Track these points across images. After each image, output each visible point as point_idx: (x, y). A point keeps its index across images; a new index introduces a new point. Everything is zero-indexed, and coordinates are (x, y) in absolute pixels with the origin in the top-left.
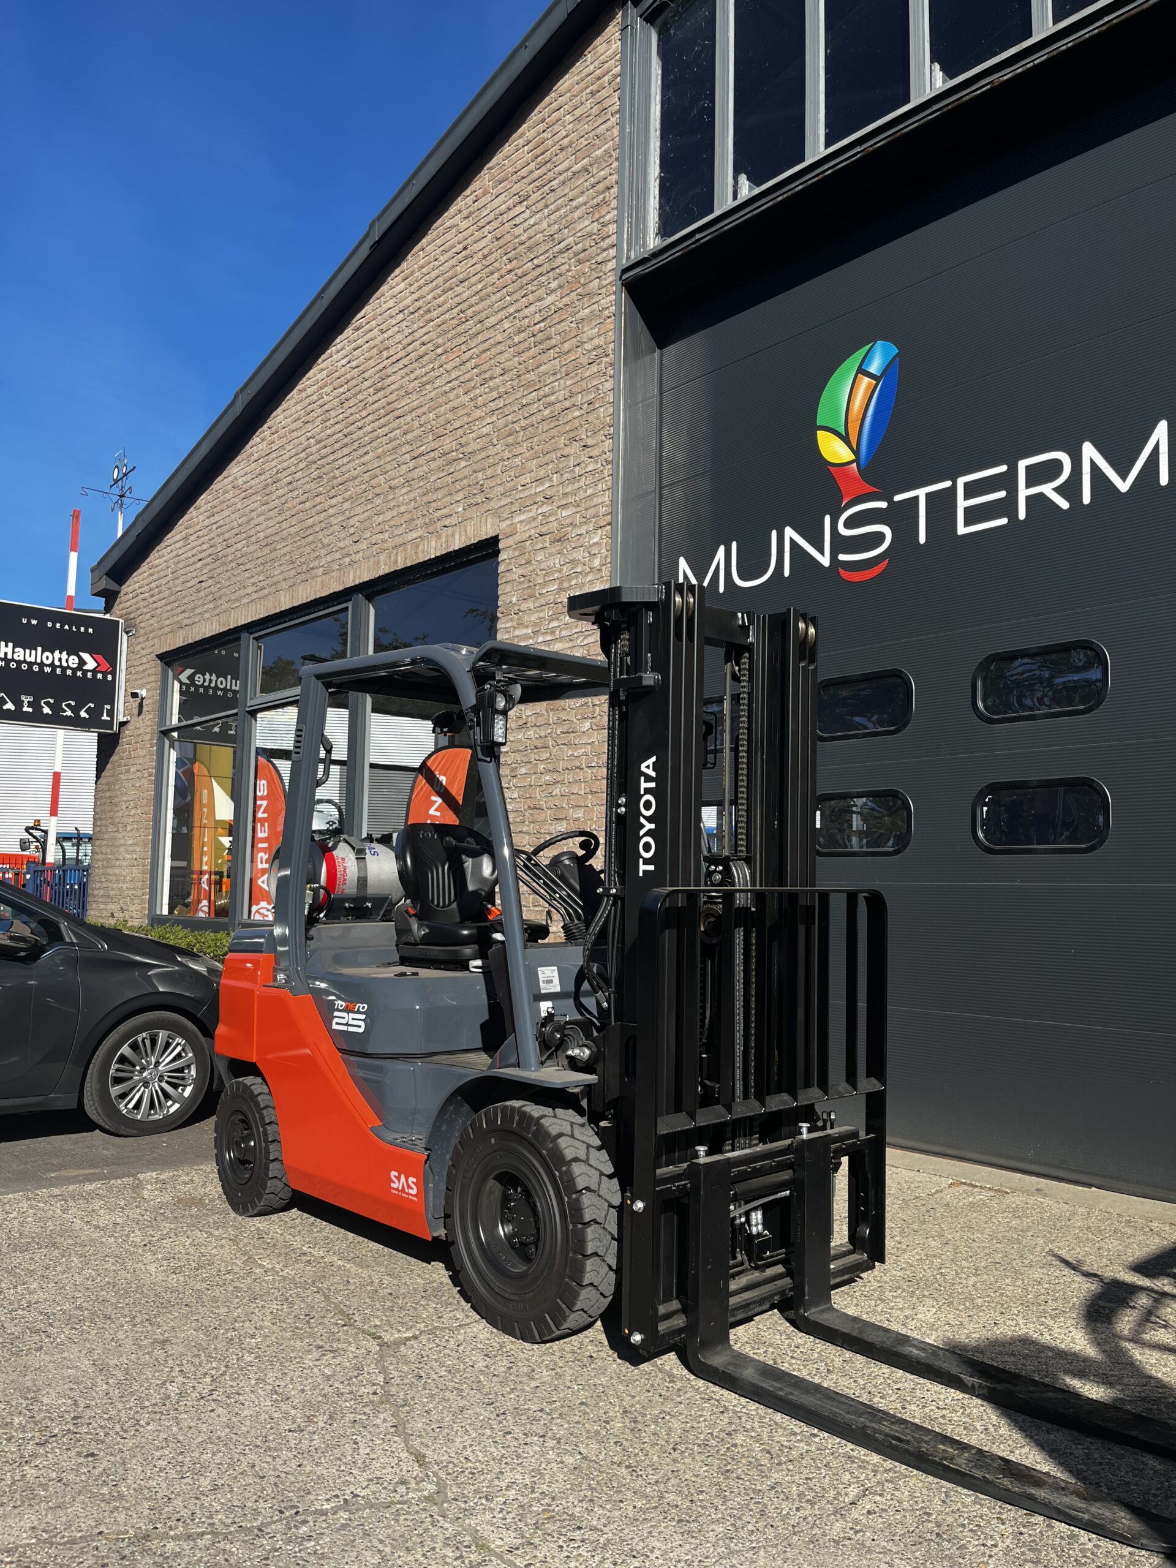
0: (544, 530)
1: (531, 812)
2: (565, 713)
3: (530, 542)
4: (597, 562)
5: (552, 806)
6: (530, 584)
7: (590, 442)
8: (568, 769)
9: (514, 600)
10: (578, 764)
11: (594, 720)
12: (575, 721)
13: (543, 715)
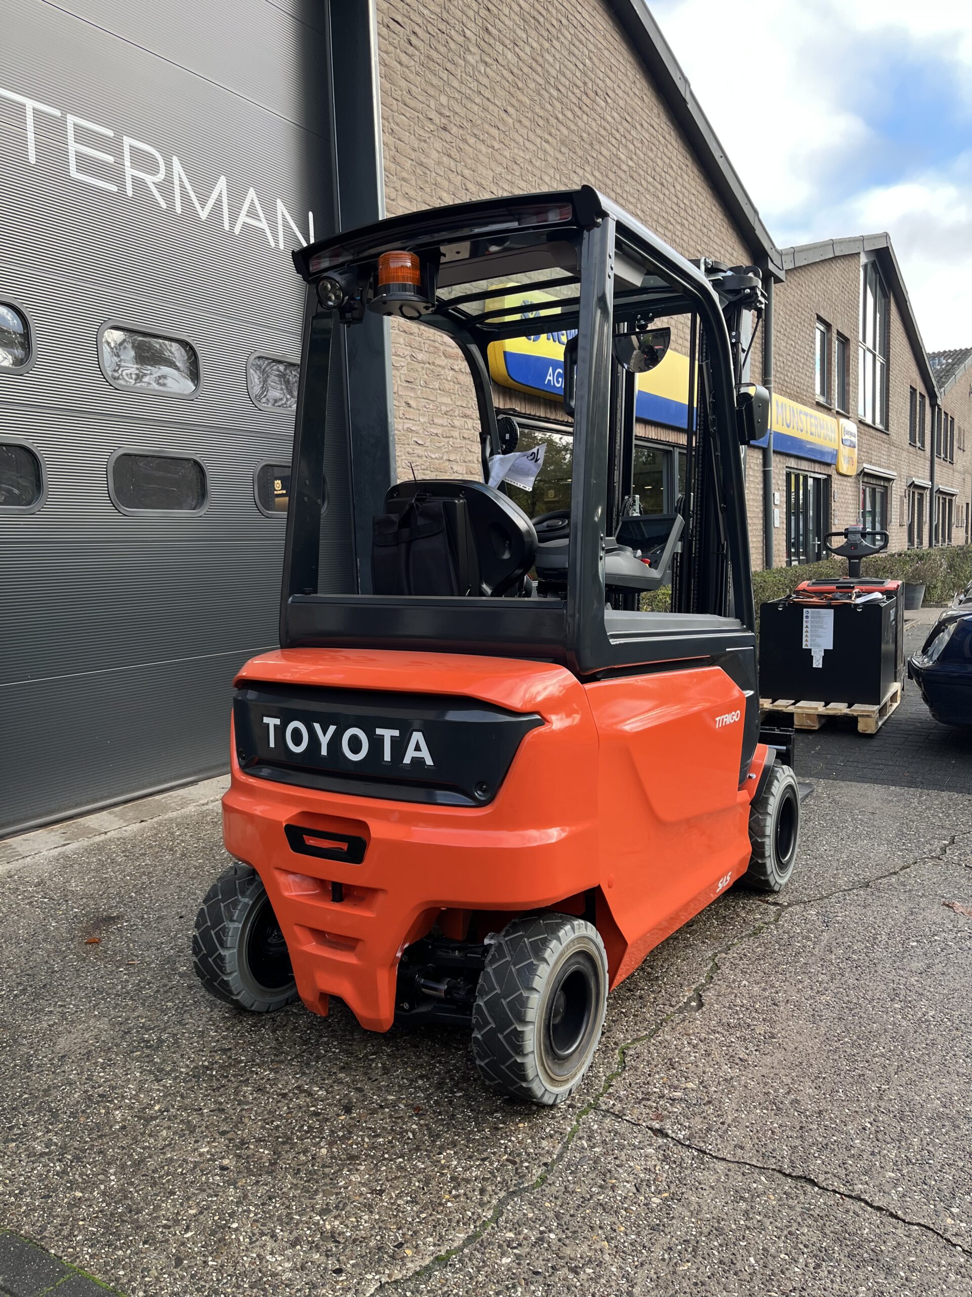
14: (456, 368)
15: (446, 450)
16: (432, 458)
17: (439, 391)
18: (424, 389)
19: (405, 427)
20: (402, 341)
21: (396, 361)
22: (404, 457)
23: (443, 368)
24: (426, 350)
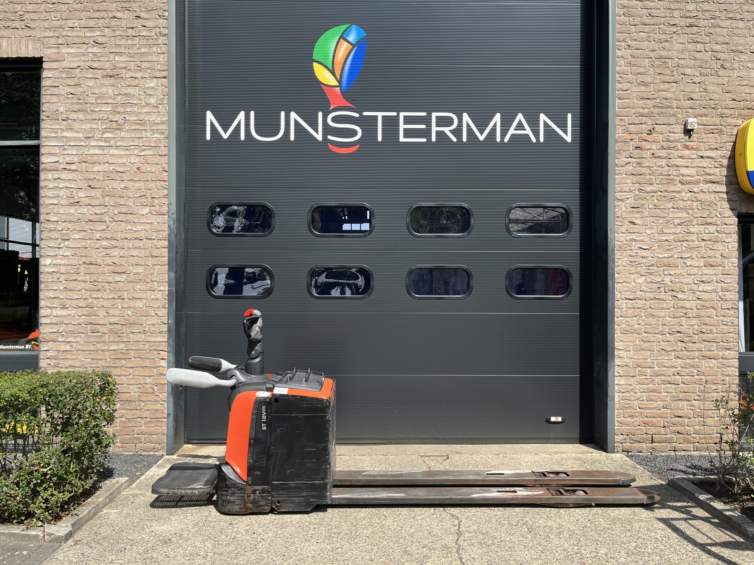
0: (95, 65)
1: (87, 266)
2: (121, 199)
3: (79, 70)
4: (153, 101)
5: (110, 263)
6: (80, 101)
7: (143, 15)
8: (127, 239)
9: (62, 109)
10: (138, 236)
11: (152, 208)
12: (133, 206)
13: (98, 198)
14: (695, 190)
15: (678, 250)
16: (659, 257)
17: (672, 210)
18: (653, 210)
19: (628, 238)
20: (628, 181)
21: (620, 196)
22: (625, 259)
23: (680, 192)
24: (658, 182)
